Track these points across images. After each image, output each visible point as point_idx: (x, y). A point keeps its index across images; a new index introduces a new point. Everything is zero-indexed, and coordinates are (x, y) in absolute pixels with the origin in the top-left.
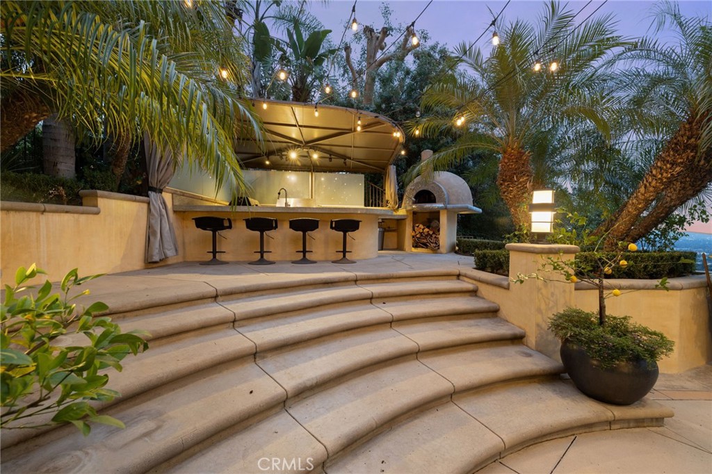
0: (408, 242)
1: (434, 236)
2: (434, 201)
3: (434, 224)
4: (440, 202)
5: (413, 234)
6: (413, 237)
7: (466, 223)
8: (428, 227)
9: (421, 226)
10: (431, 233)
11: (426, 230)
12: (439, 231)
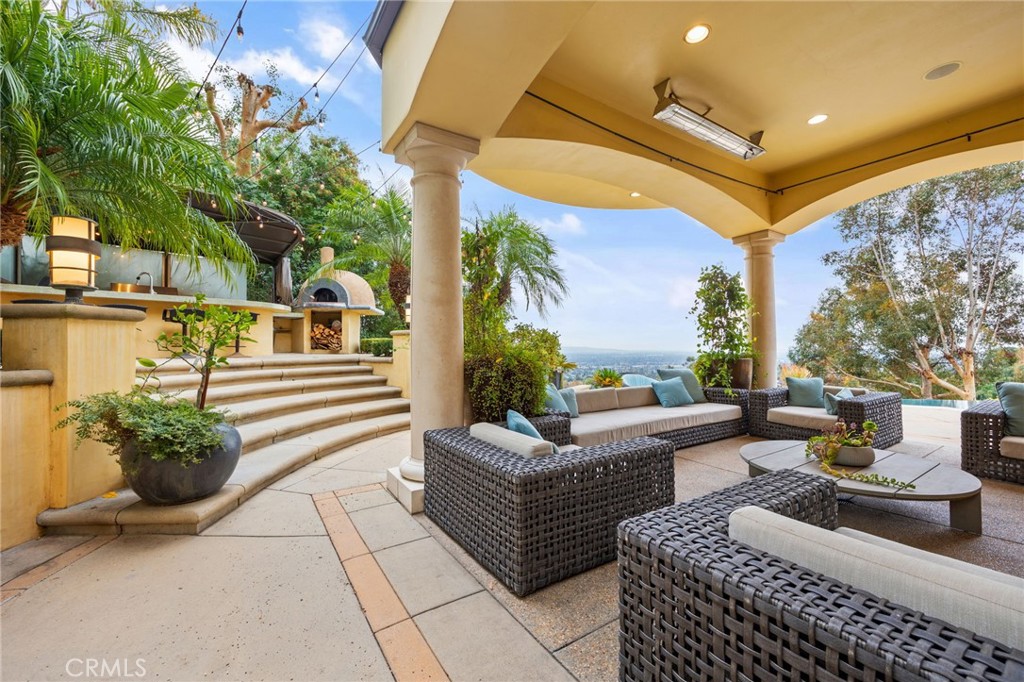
0: (307, 344)
1: (336, 336)
2: (335, 300)
3: (335, 324)
4: (341, 302)
5: (313, 334)
6: (312, 338)
7: (370, 325)
8: (330, 328)
9: (321, 326)
10: (332, 333)
11: (327, 330)
12: (341, 331)
